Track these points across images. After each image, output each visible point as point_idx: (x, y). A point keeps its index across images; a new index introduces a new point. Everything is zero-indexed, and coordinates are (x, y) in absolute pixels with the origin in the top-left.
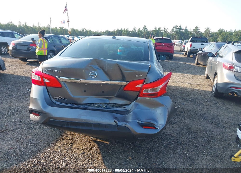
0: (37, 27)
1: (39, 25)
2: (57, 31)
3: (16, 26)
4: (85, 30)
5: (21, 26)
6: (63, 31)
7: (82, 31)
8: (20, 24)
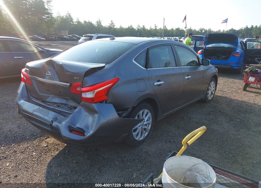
0: (154, 29)
1: (156, 27)
2: (172, 33)
3: (135, 29)
4: (204, 30)
5: (139, 29)
6: (179, 33)
7: (200, 32)
8: (139, 27)
